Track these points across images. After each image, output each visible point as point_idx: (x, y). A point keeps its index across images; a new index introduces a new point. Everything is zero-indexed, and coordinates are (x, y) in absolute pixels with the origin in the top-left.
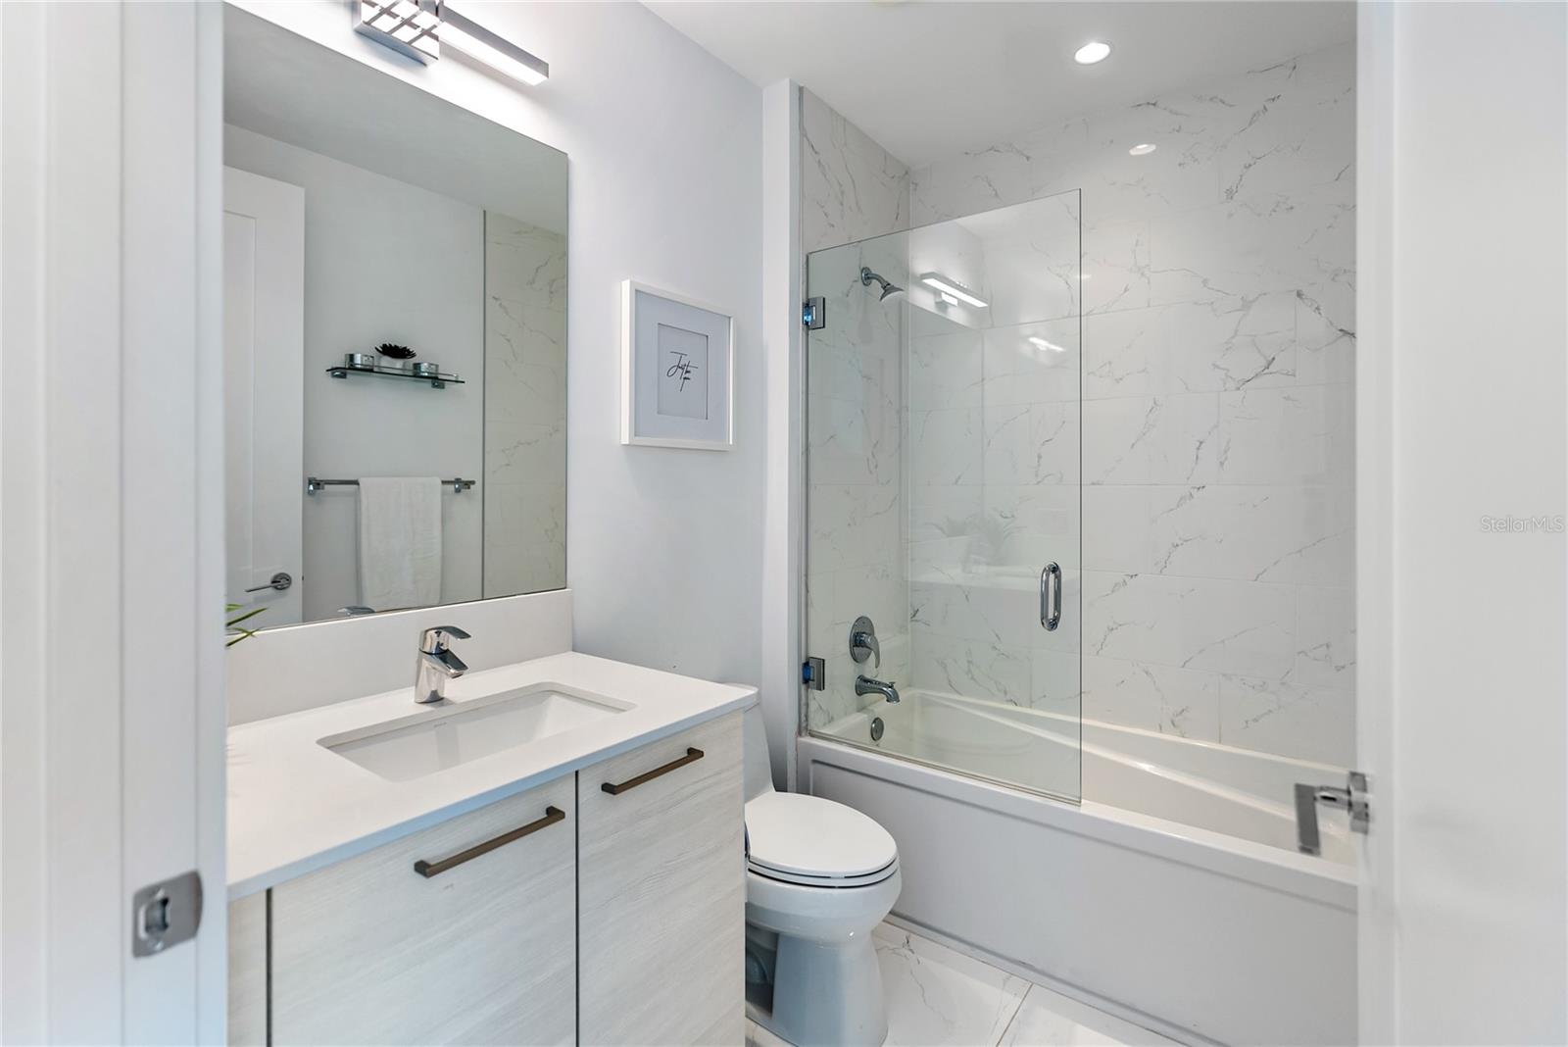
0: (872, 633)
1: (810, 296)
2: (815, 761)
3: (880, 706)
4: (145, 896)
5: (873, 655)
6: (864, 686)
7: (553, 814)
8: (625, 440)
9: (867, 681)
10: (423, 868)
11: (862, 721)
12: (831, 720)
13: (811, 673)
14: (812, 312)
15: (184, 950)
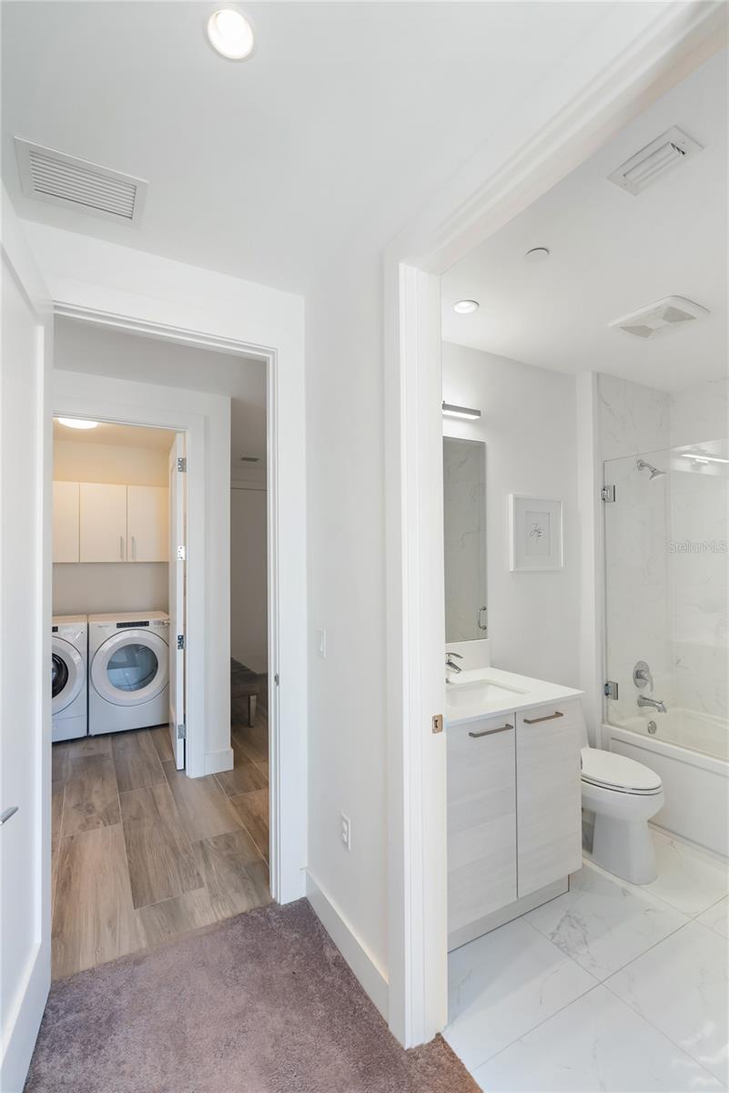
0: (648, 671)
1: (606, 484)
2: (613, 739)
3: (653, 714)
4: (434, 717)
5: (648, 685)
6: (643, 701)
7: (508, 727)
8: (512, 569)
9: (645, 699)
10: (471, 734)
11: (642, 722)
12: (622, 718)
13: (610, 690)
14: (608, 495)
15: (440, 734)
